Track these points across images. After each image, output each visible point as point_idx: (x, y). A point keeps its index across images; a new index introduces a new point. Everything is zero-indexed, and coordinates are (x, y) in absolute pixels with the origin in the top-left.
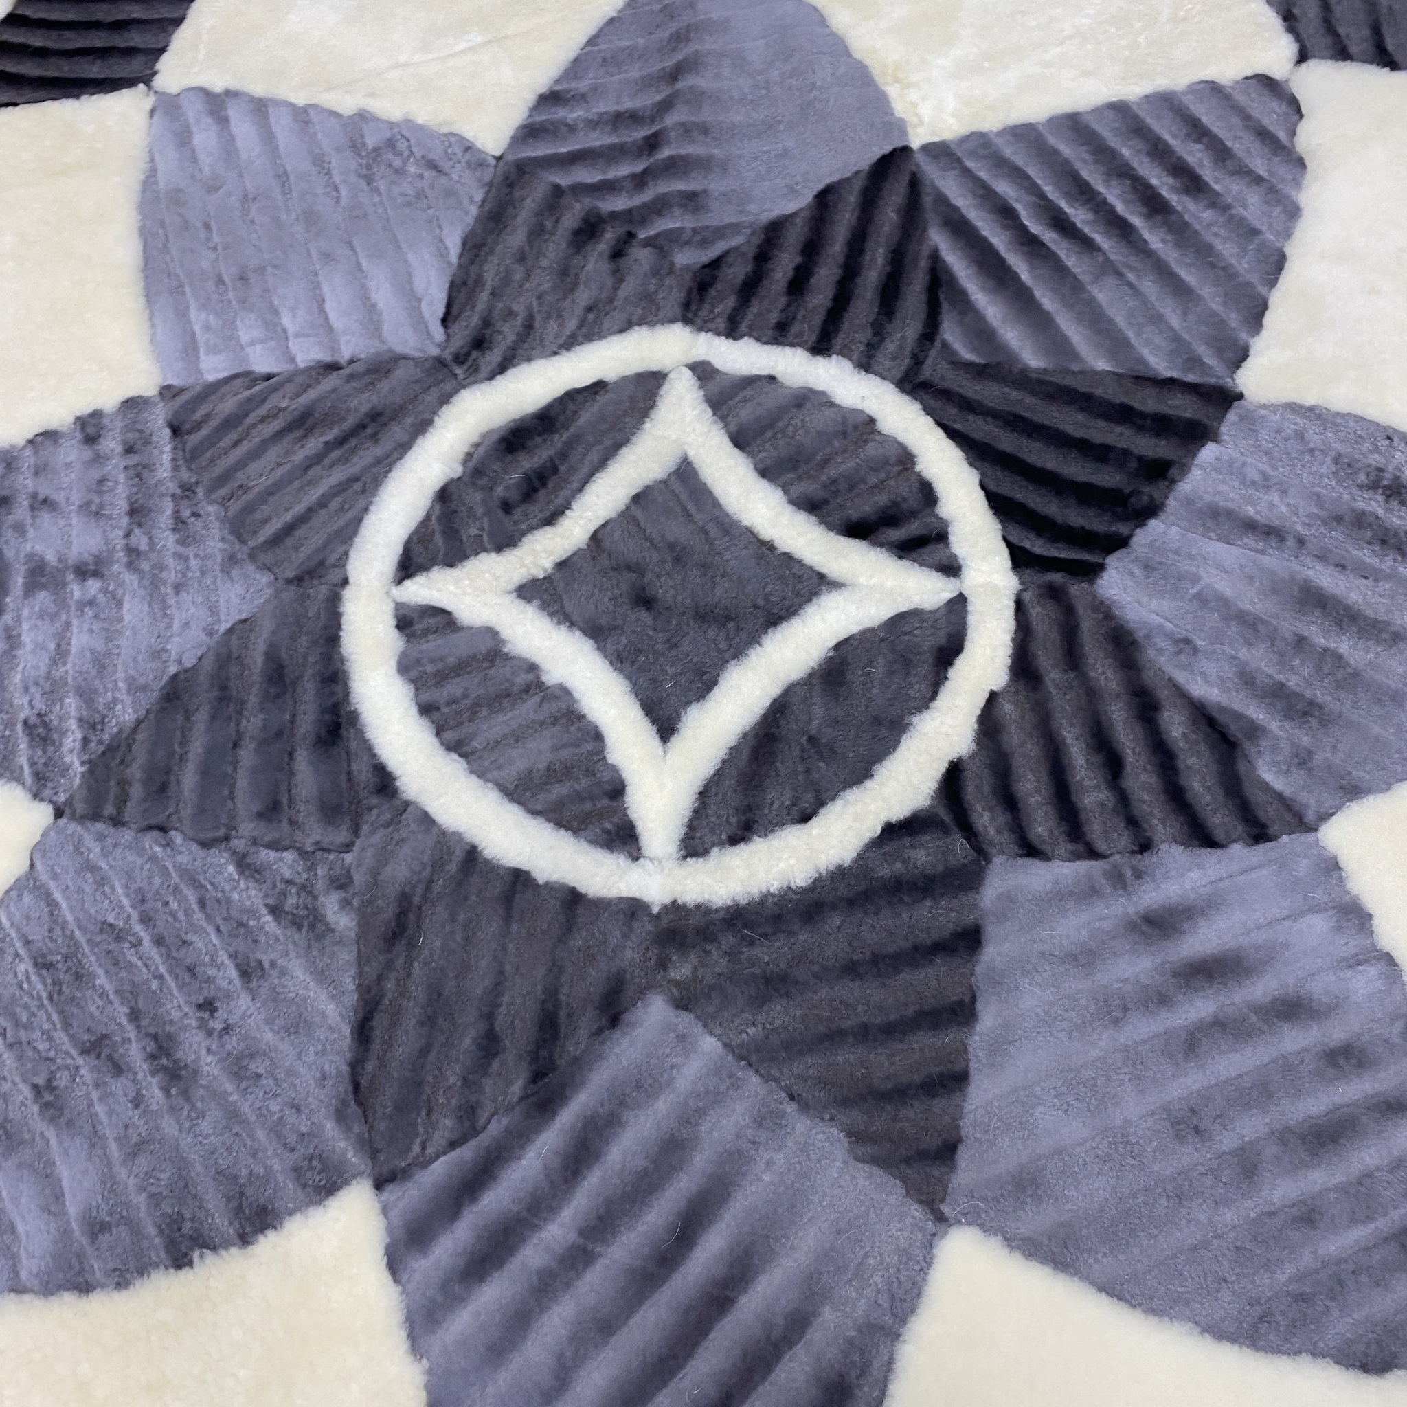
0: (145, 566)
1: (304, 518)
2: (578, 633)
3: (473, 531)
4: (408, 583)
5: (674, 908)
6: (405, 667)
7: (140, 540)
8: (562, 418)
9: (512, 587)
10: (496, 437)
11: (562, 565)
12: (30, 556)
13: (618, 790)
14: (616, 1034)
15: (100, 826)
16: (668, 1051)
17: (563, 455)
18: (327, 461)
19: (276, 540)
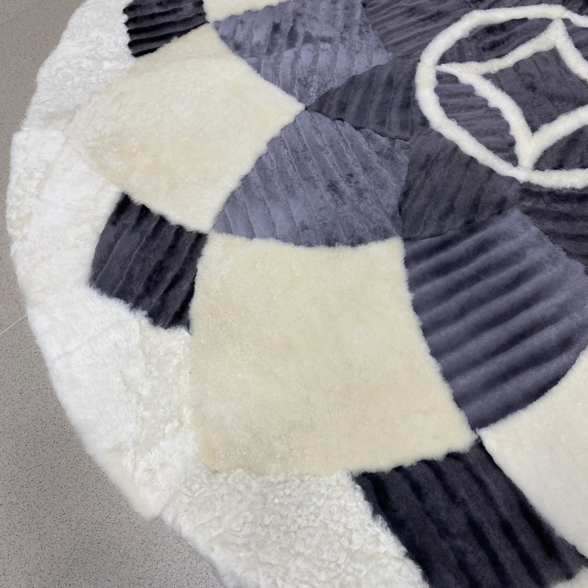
0: (347, 43)
1: (407, 40)
2: (505, 93)
3: (470, 54)
4: (443, 65)
5: (528, 184)
6: (437, 90)
7: (346, 35)
8: (509, 27)
9: (482, 74)
10: (483, 27)
11: (501, 71)
12: (306, 33)
13: (512, 144)
14: (499, 217)
15: (320, 115)
16: (518, 227)
17: (508, 38)
18: (417, 25)
19: (396, 44)
